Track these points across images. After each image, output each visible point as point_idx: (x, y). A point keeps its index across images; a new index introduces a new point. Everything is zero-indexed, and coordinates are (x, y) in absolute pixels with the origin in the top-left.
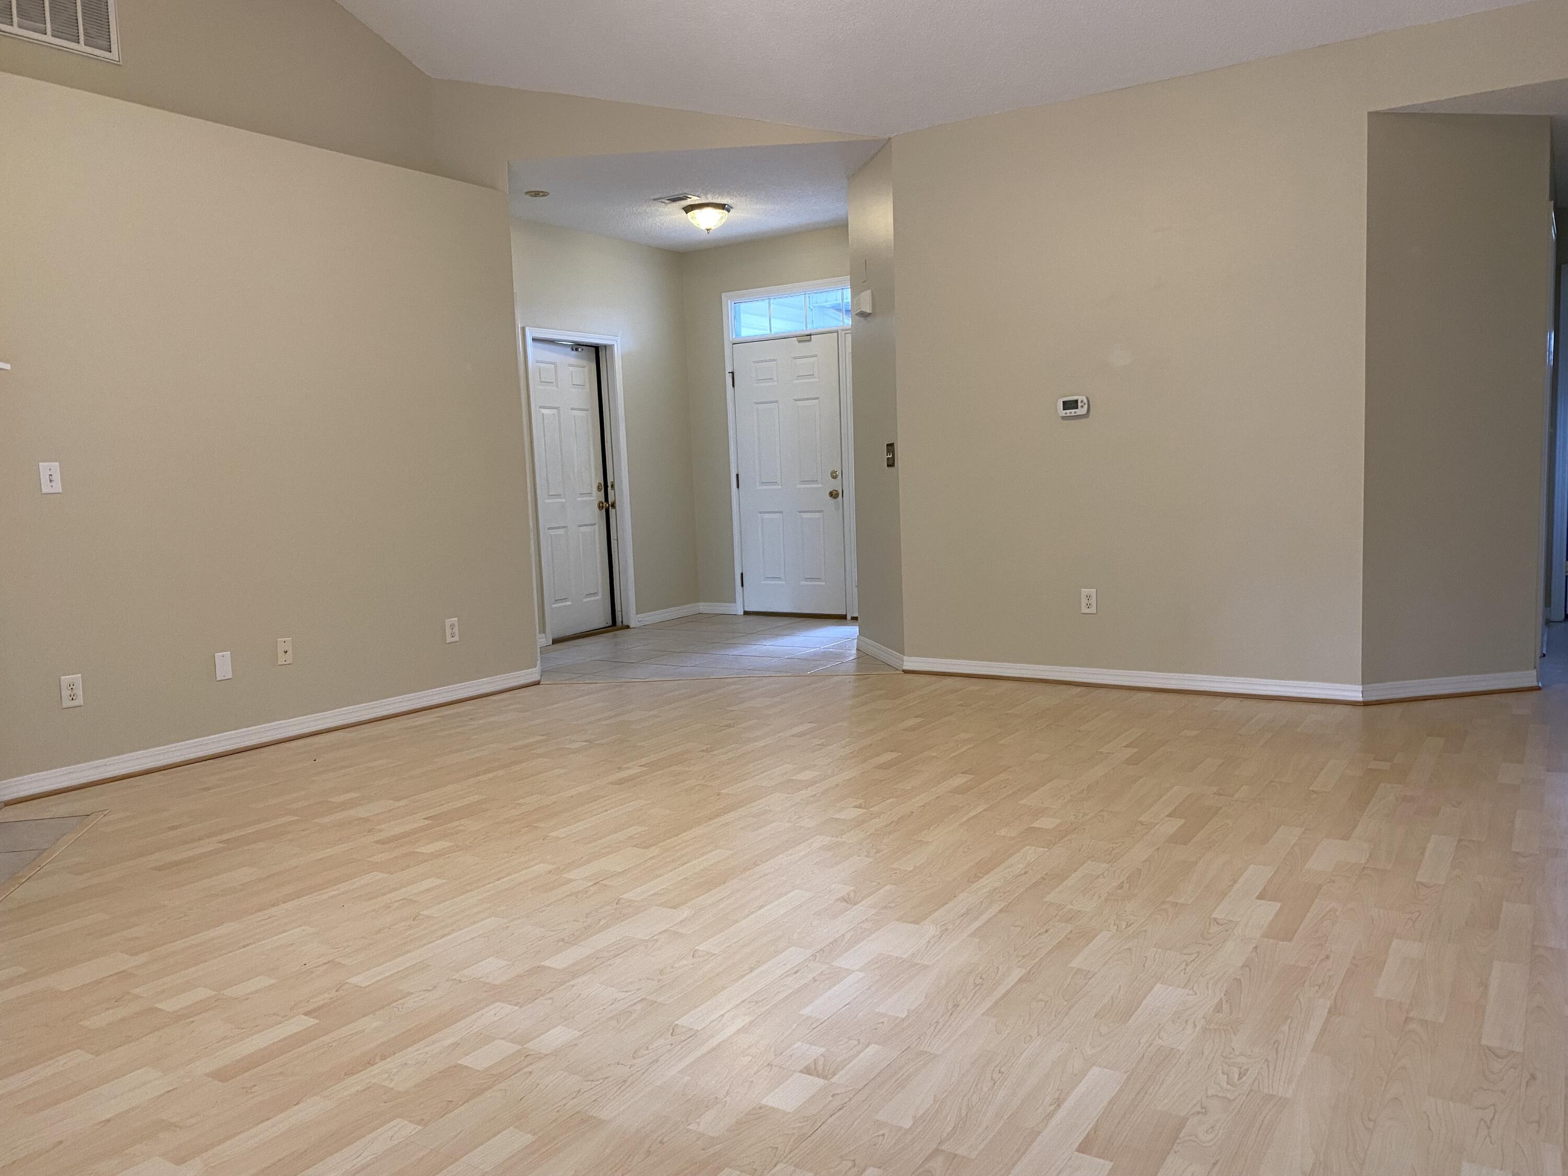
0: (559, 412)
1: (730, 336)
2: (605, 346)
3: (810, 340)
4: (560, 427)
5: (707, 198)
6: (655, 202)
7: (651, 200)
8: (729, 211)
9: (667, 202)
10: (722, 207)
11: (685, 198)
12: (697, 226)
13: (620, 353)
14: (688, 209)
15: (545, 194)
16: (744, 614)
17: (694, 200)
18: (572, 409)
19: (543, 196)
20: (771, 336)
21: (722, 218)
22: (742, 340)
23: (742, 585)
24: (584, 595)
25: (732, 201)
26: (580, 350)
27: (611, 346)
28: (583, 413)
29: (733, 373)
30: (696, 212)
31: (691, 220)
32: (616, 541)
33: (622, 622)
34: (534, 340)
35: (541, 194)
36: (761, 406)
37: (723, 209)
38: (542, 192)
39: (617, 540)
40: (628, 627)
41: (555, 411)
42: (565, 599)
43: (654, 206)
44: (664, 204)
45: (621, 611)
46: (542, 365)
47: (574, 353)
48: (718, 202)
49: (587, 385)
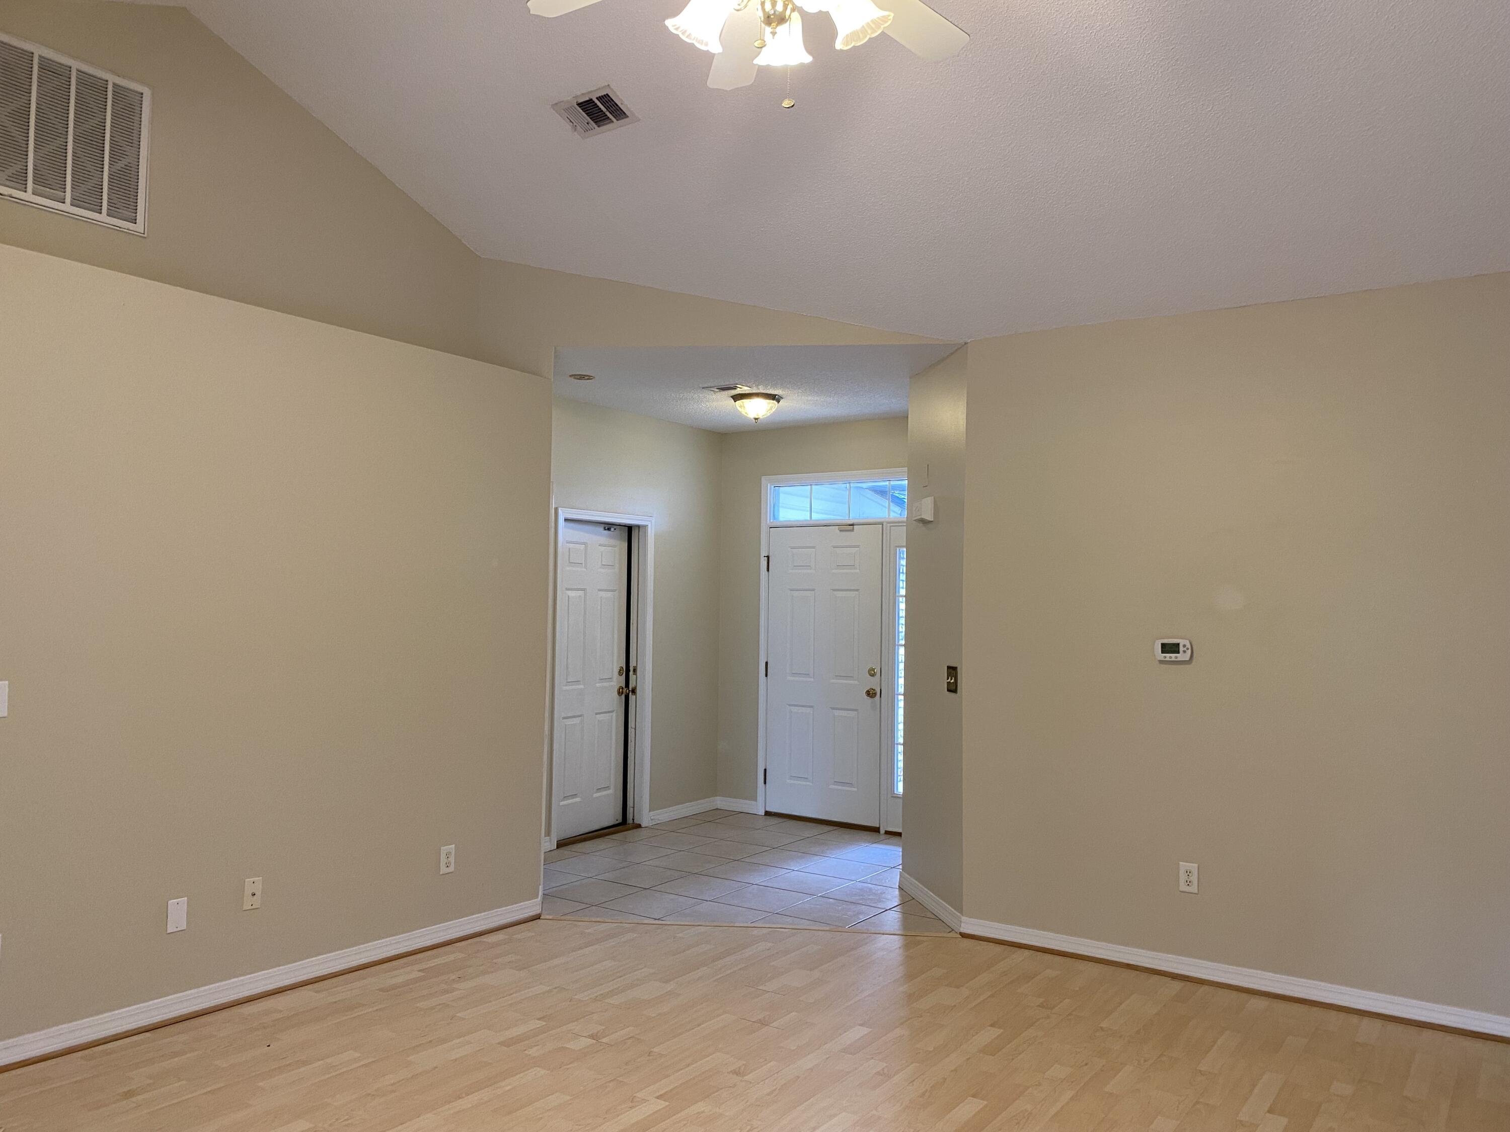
0: (585, 594)
1: (767, 520)
2: (639, 527)
3: (853, 530)
4: (585, 612)
5: (759, 389)
6: (703, 390)
7: (700, 387)
8: (778, 402)
9: (717, 390)
10: (773, 397)
11: (735, 388)
12: (746, 415)
13: (653, 531)
14: (736, 398)
15: (589, 378)
16: (765, 815)
17: (745, 389)
18: (600, 590)
19: (588, 379)
20: (812, 523)
21: (771, 409)
22: (778, 524)
23: (765, 783)
24: (595, 790)
25: (784, 393)
26: (612, 529)
27: (645, 527)
28: (609, 594)
29: (768, 557)
30: (745, 402)
31: (739, 409)
32: (633, 730)
33: (633, 819)
34: (566, 520)
35: (586, 378)
36: (796, 594)
37: (774, 399)
38: (587, 376)
39: (635, 729)
40: (639, 826)
41: (581, 593)
42: (574, 796)
43: (702, 394)
44: (712, 392)
45: (634, 807)
46: (571, 546)
47: (607, 532)
48: (769, 393)
49: (617, 566)
